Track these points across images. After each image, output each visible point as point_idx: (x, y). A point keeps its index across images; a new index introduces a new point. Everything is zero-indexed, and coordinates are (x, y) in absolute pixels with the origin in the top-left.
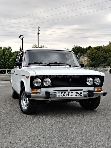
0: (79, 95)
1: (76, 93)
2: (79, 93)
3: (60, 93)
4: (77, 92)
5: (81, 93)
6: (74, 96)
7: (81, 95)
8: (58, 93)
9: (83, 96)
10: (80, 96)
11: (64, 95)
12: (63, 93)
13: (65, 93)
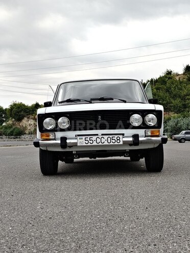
0: (114, 141)
1: (109, 139)
2: (115, 138)
3: (82, 139)
4: (111, 136)
5: (118, 138)
6: (106, 143)
7: (118, 141)
8: (80, 139)
9: (121, 143)
10: (116, 143)
11: (89, 141)
12: (88, 139)
13: (91, 139)
